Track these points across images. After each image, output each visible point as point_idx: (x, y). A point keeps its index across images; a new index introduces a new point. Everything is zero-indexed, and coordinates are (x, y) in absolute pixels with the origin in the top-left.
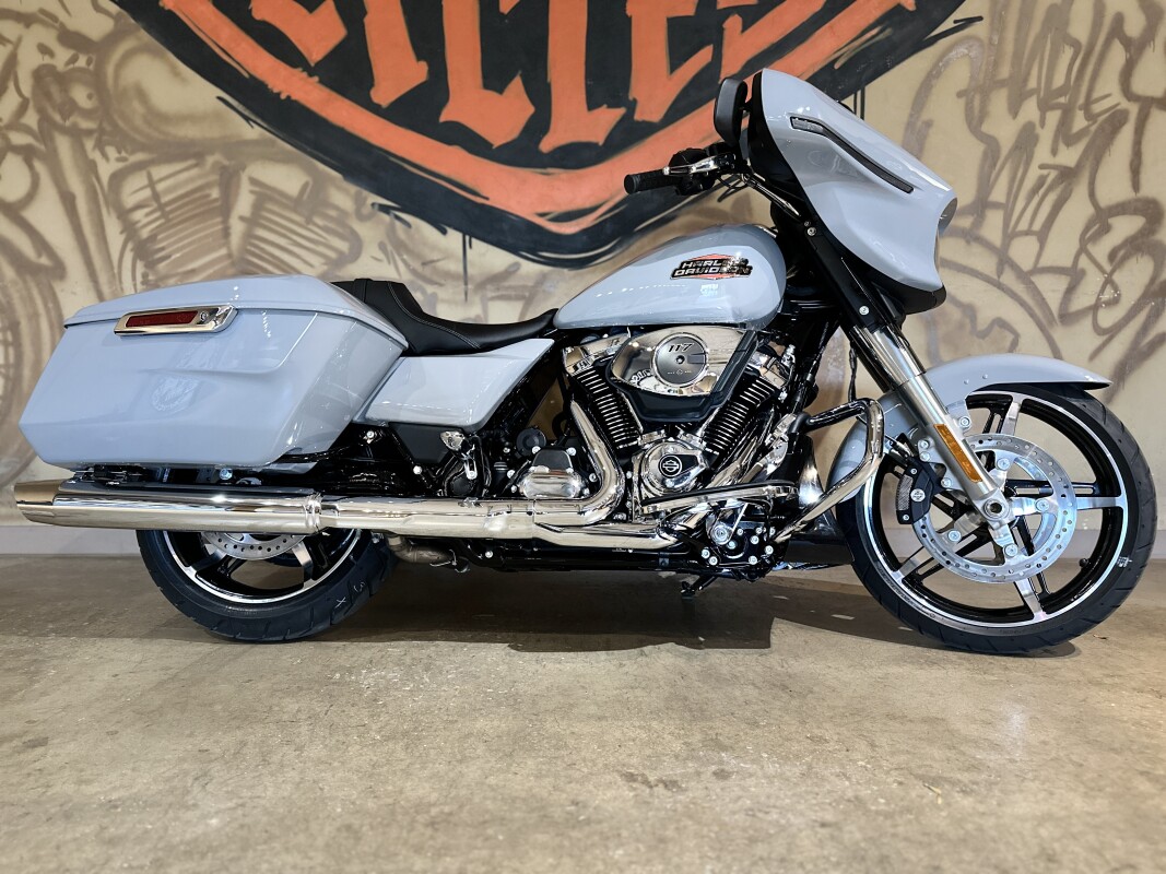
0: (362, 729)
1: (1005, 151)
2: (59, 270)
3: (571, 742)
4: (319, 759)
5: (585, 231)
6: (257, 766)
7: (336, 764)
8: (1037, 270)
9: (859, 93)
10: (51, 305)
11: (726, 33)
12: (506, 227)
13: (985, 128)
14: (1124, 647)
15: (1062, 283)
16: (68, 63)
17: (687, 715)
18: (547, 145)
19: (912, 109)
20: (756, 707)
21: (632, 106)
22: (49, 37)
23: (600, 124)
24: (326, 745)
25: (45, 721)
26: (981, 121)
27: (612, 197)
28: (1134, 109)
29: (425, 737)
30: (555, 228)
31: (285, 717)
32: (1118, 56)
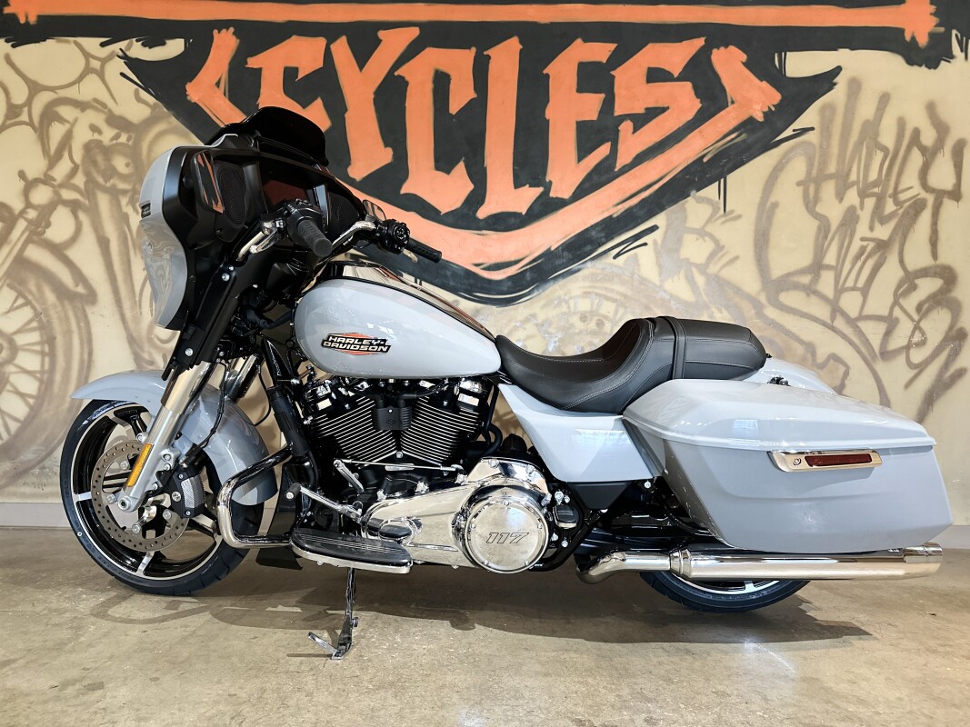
0: (356, 679)
1: (834, 228)
2: (92, 297)
3: (527, 694)
4: (327, 703)
5: (510, 278)
6: (279, 708)
7: (342, 708)
8: (862, 317)
9: (722, 180)
10: (82, 324)
11: (621, 134)
12: (448, 273)
13: (819, 209)
14: (950, 621)
15: (882, 327)
16: (112, 139)
17: (614, 672)
18: (482, 213)
19: (763, 194)
20: (668, 667)
21: (548, 186)
22: (98, 119)
23: (524, 198)
24: (331, 692)
25: (96, 669)
26: (815, 205)
27: (531, 254)
28: (930, 199)
29: (408, 687)
30: (486, 274)
31: (292, 669)
32: (916, 159)
